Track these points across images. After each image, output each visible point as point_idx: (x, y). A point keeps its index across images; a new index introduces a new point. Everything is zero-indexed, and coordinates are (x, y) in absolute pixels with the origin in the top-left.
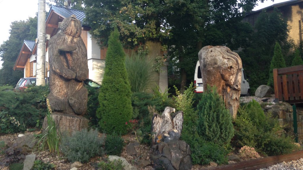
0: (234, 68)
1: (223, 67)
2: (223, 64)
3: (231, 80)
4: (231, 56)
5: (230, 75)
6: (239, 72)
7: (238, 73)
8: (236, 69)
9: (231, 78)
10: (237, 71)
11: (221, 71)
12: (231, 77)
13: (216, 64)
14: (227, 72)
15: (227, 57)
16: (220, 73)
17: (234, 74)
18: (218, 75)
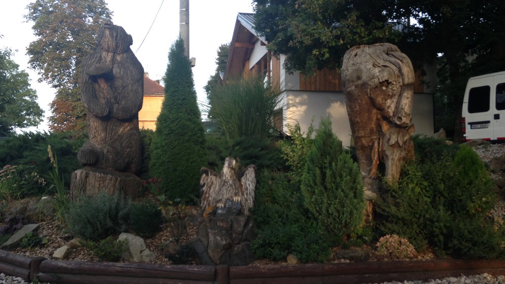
0: (393, 84)
1: (371, 84)
2: (371, 77)
3: (389, 107)
4: (389, 61)
5: (387, 97)
6: (404, 91)
7: (403, 93)
8: (398, 86)
9: (388, 105)
10: (401, 89)
11: (369, 92)
12: (389, 101)
13: (359, 78)
14: (378, 92)
15: (382, 63)
16: (367, 95)
17: (395, 95)
18: (365, 100)
